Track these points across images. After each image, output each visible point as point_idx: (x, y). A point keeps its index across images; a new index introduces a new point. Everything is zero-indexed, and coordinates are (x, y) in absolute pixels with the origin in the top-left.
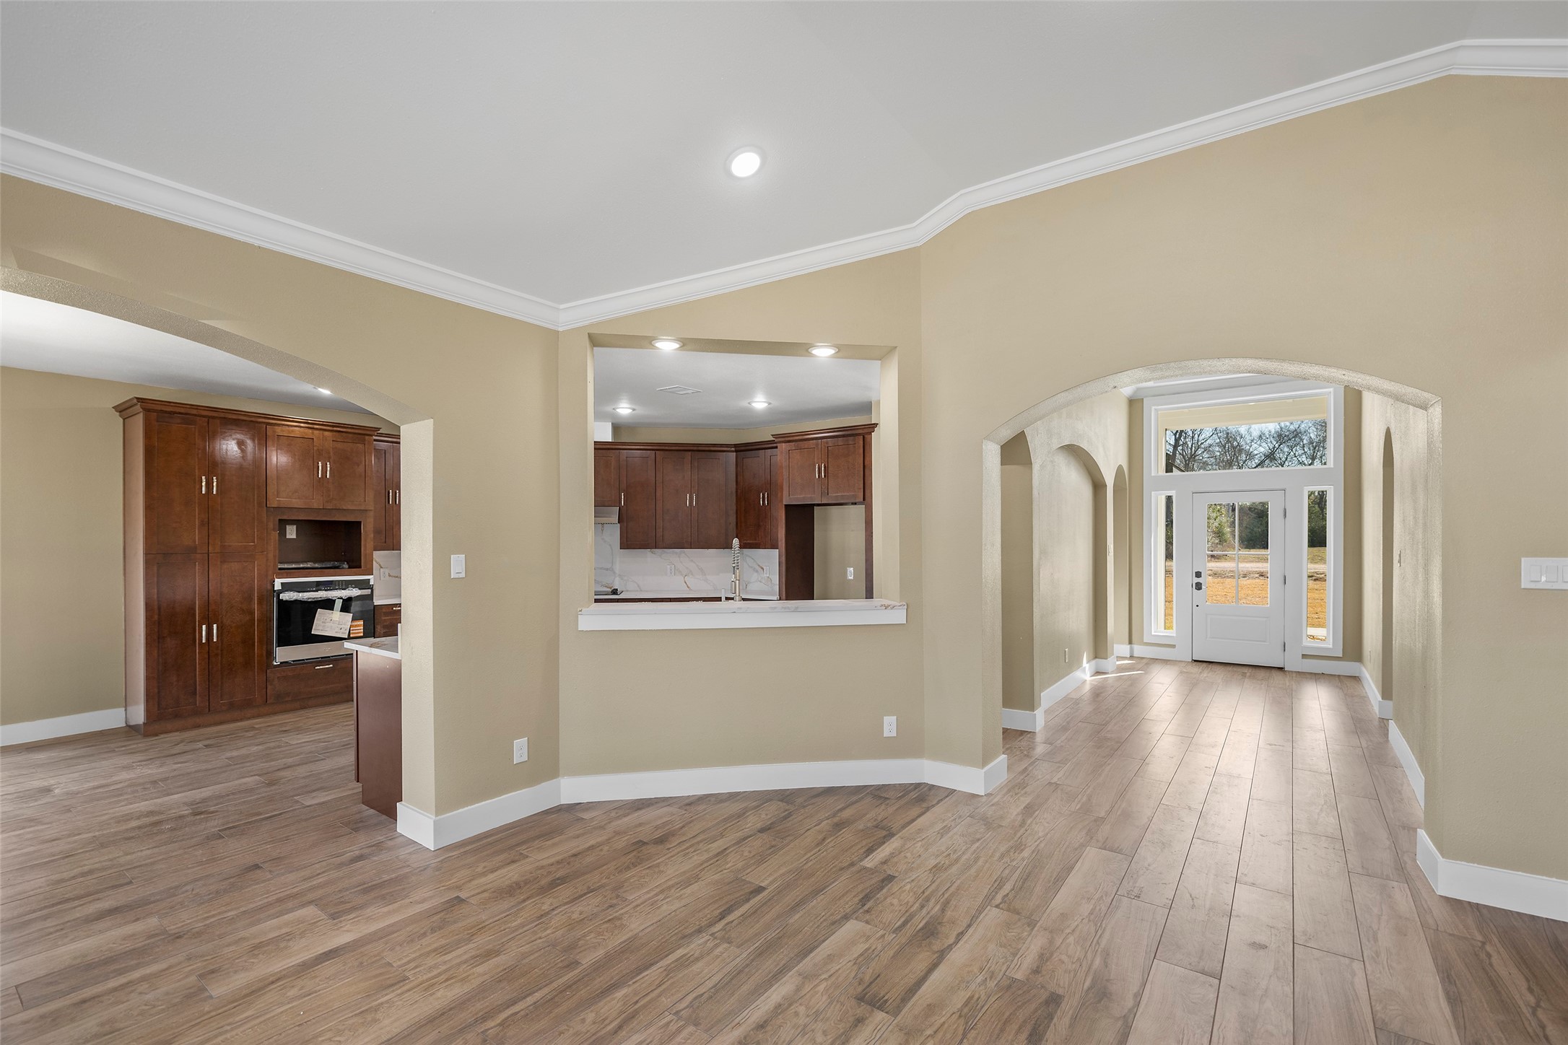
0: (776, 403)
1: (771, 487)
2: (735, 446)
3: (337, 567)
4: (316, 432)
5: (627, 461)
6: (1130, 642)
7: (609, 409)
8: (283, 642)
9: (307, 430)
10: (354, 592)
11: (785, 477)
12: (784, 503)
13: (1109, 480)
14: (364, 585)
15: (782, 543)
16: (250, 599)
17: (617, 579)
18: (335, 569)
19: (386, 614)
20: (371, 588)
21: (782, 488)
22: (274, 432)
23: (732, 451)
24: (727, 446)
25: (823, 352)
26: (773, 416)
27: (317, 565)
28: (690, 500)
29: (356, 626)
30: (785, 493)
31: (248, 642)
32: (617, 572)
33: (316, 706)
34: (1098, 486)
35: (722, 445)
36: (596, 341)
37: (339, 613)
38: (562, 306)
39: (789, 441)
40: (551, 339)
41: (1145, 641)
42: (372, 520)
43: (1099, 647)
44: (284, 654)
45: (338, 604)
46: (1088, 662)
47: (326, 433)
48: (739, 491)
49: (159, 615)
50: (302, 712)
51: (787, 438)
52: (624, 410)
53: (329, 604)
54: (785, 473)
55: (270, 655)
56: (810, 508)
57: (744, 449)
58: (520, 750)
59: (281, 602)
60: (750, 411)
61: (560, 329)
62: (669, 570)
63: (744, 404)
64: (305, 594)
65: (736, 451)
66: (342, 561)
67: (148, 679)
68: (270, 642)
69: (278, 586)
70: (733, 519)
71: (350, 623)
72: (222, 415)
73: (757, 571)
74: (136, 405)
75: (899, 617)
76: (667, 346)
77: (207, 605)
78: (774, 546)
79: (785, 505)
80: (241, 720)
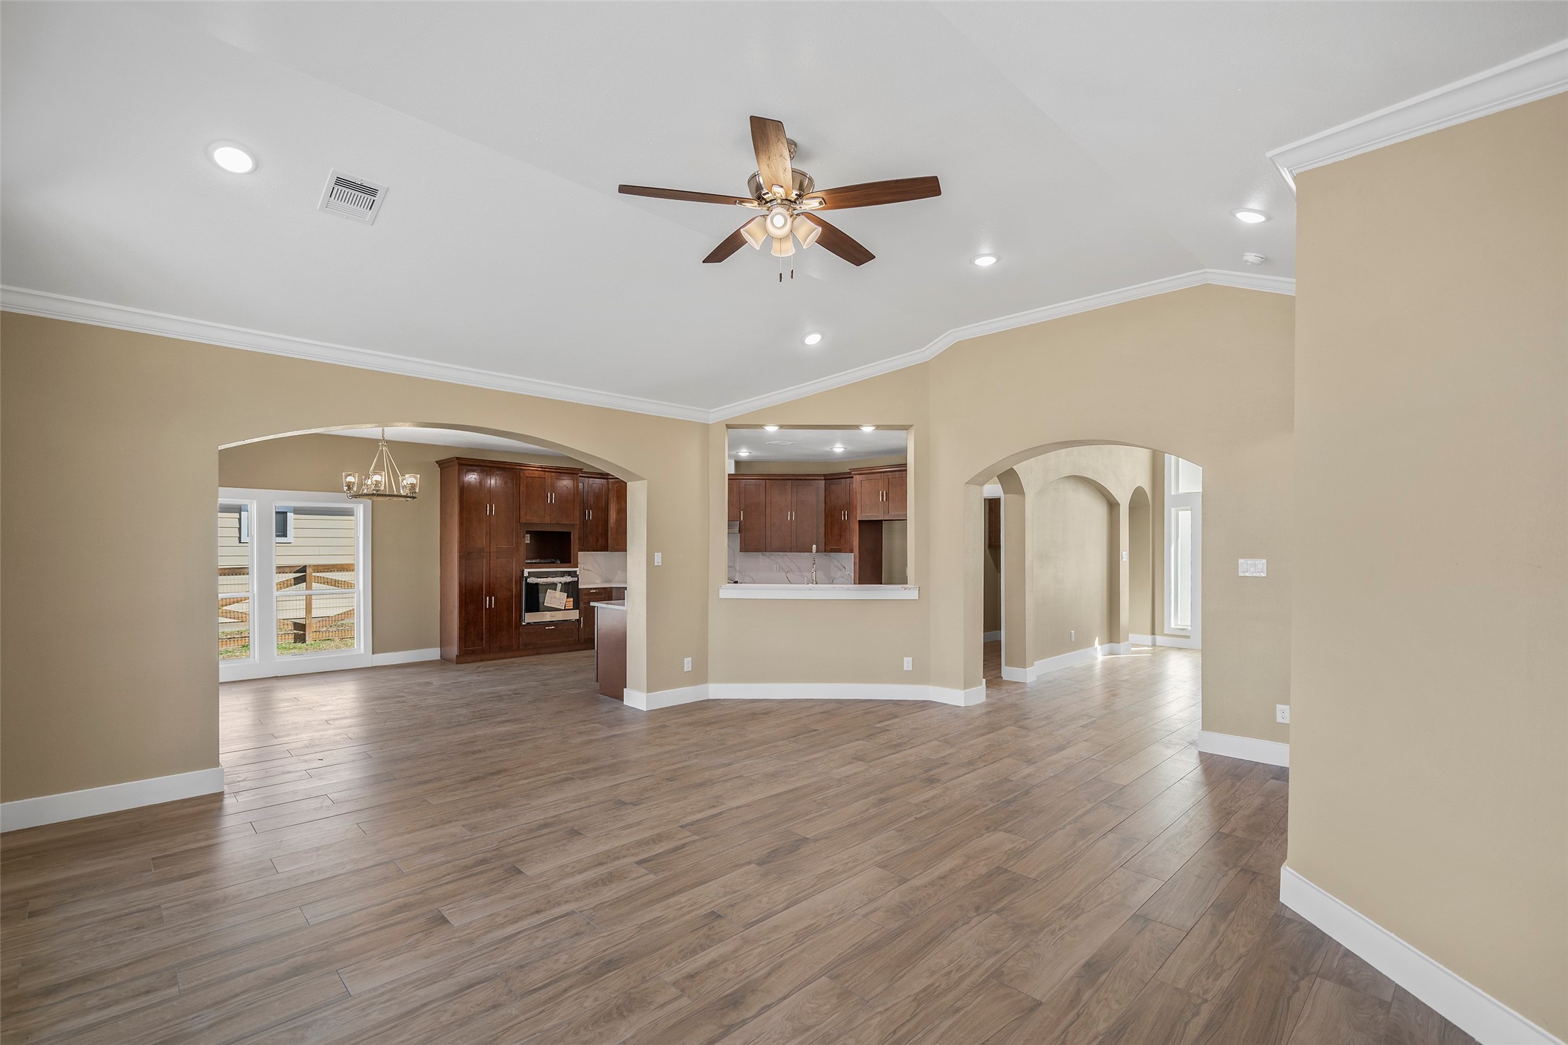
0: (850, 448)
1: (850, 506)
2: (824, 475)
3: (554, 563)
4: (547, 473)
5: (745, 488)
6: (1153, 633)
7: (734, 453)
8: (529, 610)
9: (541, 473)
10: (568, 579)
11: (858, 500)
12: (858, 519)
13: (1124, 500)
14: (573, 574)
15: (856, 549)
16: (511, 581)
17: (737, 574)
18: (552, 564)
19: (586, 594)
20: (577, 576)
21: (856, 509)
22: (524, 474)
23: (822, 480)
24: (818, 475)
25: (868, 429)
26: (849, 456)
27: (542, 561)
28: (790, 516)
29: (569, 602)
30: (859, 511)
31: (509, 609)
32: (737, 569)
33: (545, 654)
34: (1112, 505)
35: (814, 475)
36: (728, 427)
37: (559, 593)
38: (711, 411)
39: (861, 474)
40: (705, 428)
41: (1165, 633)
42: (577, 531)
43: (1113, 632)
44: (530, 618)
45: (559, 586)
46: (1101, 644)
47: (552, 474)
48: (827, 509)
49: (466, 589)
50: (538, 656)
51: (861, 471)
52: (744, 453)
53: (553, 586)
54: (858, 497)
55: (520, 618)
56: (878, 523)
57: (831, 478)
58: (688, 664)
59: (527, 584)
60: (832, 453)
61: (710, 423)
62: (775, 568)
63: (828, 449)
64: (542, 579)
65: (825, 480)
66: (556, 559)
67: (460, 628)
68: (521, 610)
69: (526, 574)
70: (822, 530)
71: (565, 600)
72: (497, 465)
73: (841, 570)
74: (454, 461)
75: (914, 595)
76: (771, 429)
77: (489, 585)
78: (851, 551)
79: (859, 521)
80: (505, 658)
